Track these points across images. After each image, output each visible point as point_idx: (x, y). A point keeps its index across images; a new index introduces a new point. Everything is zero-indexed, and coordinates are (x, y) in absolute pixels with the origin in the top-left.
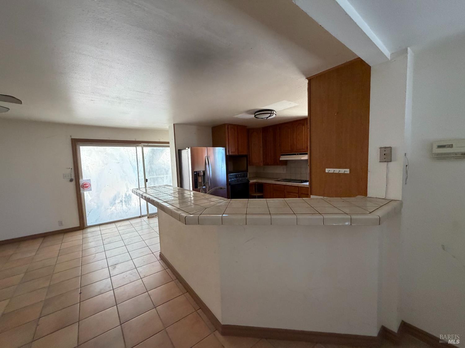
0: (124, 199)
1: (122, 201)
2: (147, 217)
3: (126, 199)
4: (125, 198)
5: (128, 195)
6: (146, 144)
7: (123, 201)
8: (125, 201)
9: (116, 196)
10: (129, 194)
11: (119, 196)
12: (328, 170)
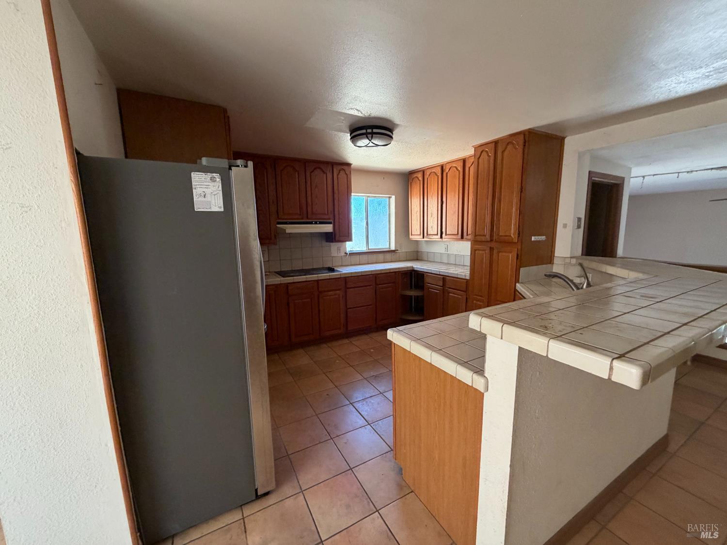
12: (533, 238)
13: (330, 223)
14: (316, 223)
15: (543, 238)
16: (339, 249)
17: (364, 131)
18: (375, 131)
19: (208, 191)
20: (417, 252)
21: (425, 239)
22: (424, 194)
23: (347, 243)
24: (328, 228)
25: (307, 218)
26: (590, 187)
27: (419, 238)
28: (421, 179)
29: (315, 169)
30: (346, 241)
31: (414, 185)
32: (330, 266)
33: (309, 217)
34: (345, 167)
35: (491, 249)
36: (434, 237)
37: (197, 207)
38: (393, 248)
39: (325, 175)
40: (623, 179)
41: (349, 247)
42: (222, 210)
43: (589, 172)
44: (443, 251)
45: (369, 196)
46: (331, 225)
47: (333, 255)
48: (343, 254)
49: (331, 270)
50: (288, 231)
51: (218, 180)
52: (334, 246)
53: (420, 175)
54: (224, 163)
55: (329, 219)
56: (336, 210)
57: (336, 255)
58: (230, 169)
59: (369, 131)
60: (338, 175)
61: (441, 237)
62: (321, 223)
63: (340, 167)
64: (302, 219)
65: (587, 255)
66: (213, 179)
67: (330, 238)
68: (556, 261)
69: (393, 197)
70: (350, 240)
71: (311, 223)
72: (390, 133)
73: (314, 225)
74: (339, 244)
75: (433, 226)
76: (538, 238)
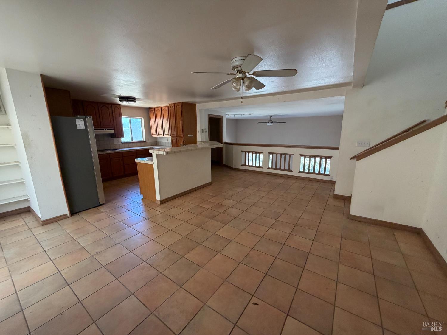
12: (188, 136)
14: (106, 130)
15: (192, 135)
16: (118, 141)
17: (124, 99)
18: (128, 99)
19: (80, 124)
20: (157, 142)
21: (158, 136)
22: (155, 118)
23: (122, 138)
24: (112, 132)
25: (101, 127)
26: (209, 119)
27: (155, 136)
28: (154, 111)
29: (103, 106)
30: (121, 137)
31: (151, 114)
32: (115, 148)
33: (102, 127)
34: (118, 106)
35: (177, 139)
36: (161, 135)
37: (78, 128)
38: (145, 140)
39: (108, 109)
40: (222, 116)
41: (123, 140)
42: (85, 128)
43: (208, 114)
44: (166, 141)
45: (130, 118)
46: (113, 131)
47: (115, 144)
48: (120, 143)
49: (116, 149)
51: (83, 121)
52: (115, 140)
53: (153, 110)
54: (84, 117)
55: (112, 128)
56: (115, 124)
57: (117, 143)
58: (86, 118)
59: (126, 99)
60: (114, 109)
61: (163, 135)
62: (108, 130)
63: (115, 106)
64: (99, 128)
65: (211, 141)
66: (81, 121)
67: (113, 136)
68: (198, 143)
69: (143, 119)
70: (123, 136)
71: (103, 129)
72: (134, 100)
73: (105, 131)
74: (118, 139)
75: (160, 131)
76: (190, 136)
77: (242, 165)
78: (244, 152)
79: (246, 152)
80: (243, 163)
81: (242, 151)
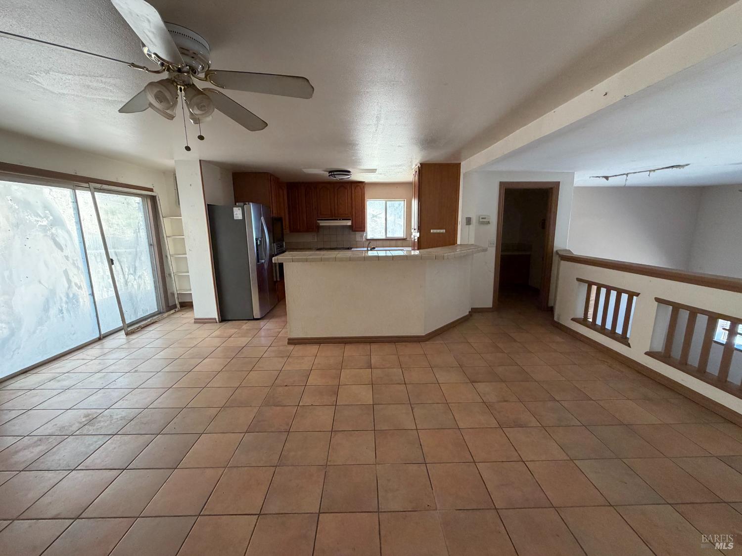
0: (64, 305)
1: (62, 310)
2: (123, 332)
3: (70, 305)
4: (67, 303)
5: (71, 296)
6: (98, 186)
7: (65, 311)
8: (68, 311)
9: (47, 301)
10: (74, 294)
11: (55, 300)
12: (432, 231)
13: (350, 220)
15: (443, 231)
16: (362, 236)
19: (238, 213)
23: (365, 233)
24: (349, 223)
25: (334, 216)
26: (503, 194)
29: (340, 187)
33: (336, 216)
34: (360, 184)
37: (235, 218)
38: (405, 236)
39: (346, 190)
40: (558, 183)
41: (368, 235)
42: (242, 218)
43: (501, 183)
47: (357, 240)
50: (321, 225)
51: (241, 209)
54: (242, 204)
55: (348, 217)
56: (354, 211)
57: (359, 240)
58: (244, 206)
60: (355, 190)
62: (343, 220)
63: (356, 184)
66: (239, 209)
67: (351, 229)
69: (406, 201)
71: (337, 220)
73: (340, 221)
76: (435, 231)
77: (573, 320)
78: (586, 285)
79: (590, 284)
80: (581, 315)
81: (579, 280)
